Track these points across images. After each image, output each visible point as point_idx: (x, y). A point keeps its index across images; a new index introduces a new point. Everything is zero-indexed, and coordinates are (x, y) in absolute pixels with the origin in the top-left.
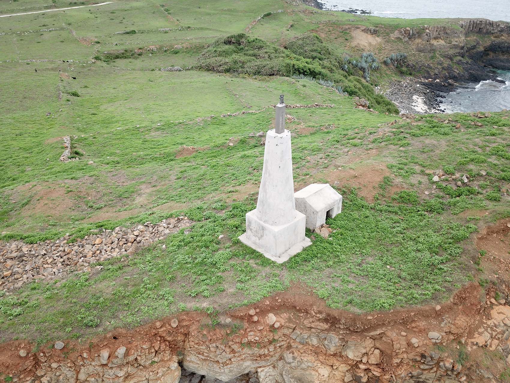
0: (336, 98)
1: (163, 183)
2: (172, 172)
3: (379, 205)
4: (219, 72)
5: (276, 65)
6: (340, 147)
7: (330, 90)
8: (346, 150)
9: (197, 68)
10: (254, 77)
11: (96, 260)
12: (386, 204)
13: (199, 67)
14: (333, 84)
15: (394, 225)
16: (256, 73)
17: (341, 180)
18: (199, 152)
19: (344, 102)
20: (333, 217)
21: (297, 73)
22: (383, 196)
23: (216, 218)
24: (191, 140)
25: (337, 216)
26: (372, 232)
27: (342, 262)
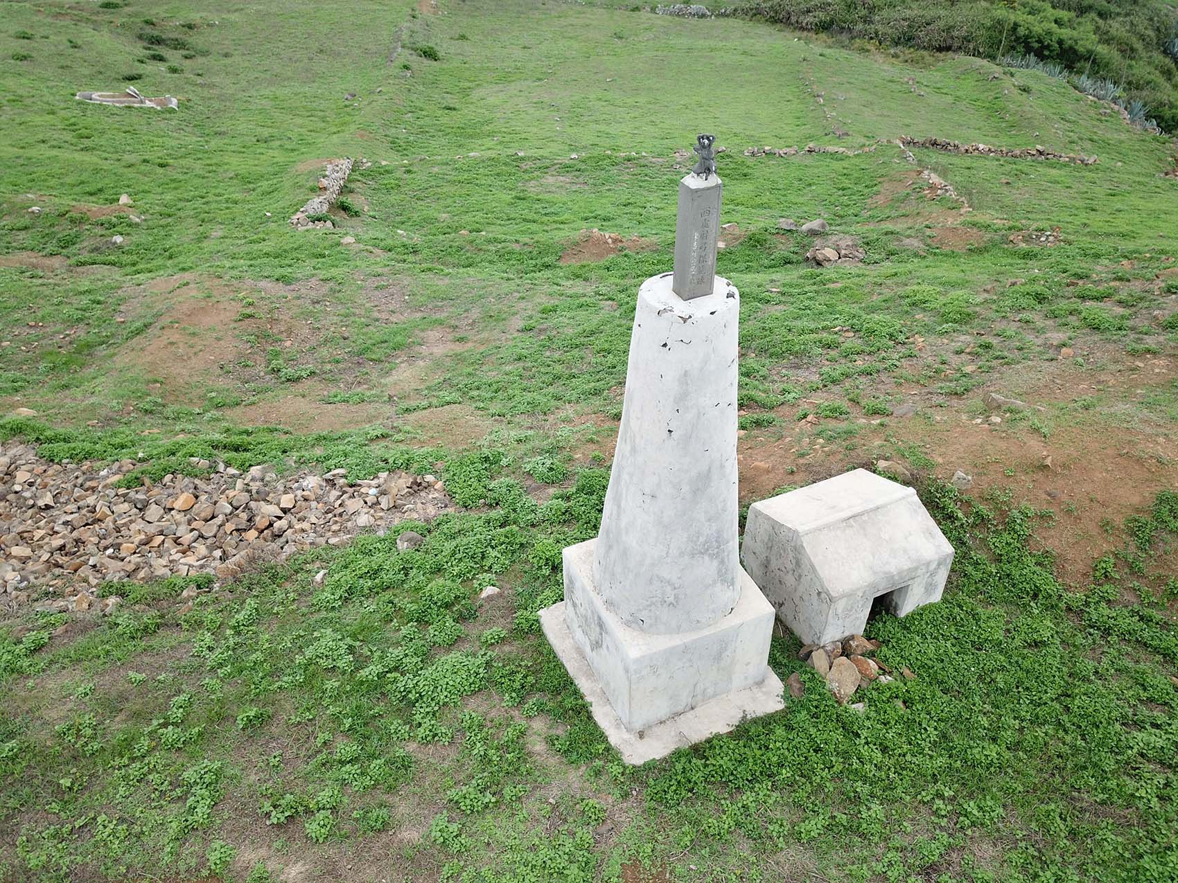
0: (1113, 137)
1: (485, 335)
2: (523, 304)
3: (1103, 604)
4: (802, 29)
5: (962, 22)
6: (1040, 323)
7: (1101, 111)
8: (1057, 337)
9: (747, 11)
10: (892, 51)
11: (122, 573)
12: (1136, 607)
13: (751, 9)
14: (1119, 92)
15: (1144, 711)
16: (899, 39)
17: (980, 469)
18: (626, 256)
19: (1138, 151)
20: (902, 614)
21: (1021, 49)
22: (1135, 572)
23: (514, 510)
24: (636, 210)
25: (920, 613)
26: (1036, 721)
27: (863, 836)
